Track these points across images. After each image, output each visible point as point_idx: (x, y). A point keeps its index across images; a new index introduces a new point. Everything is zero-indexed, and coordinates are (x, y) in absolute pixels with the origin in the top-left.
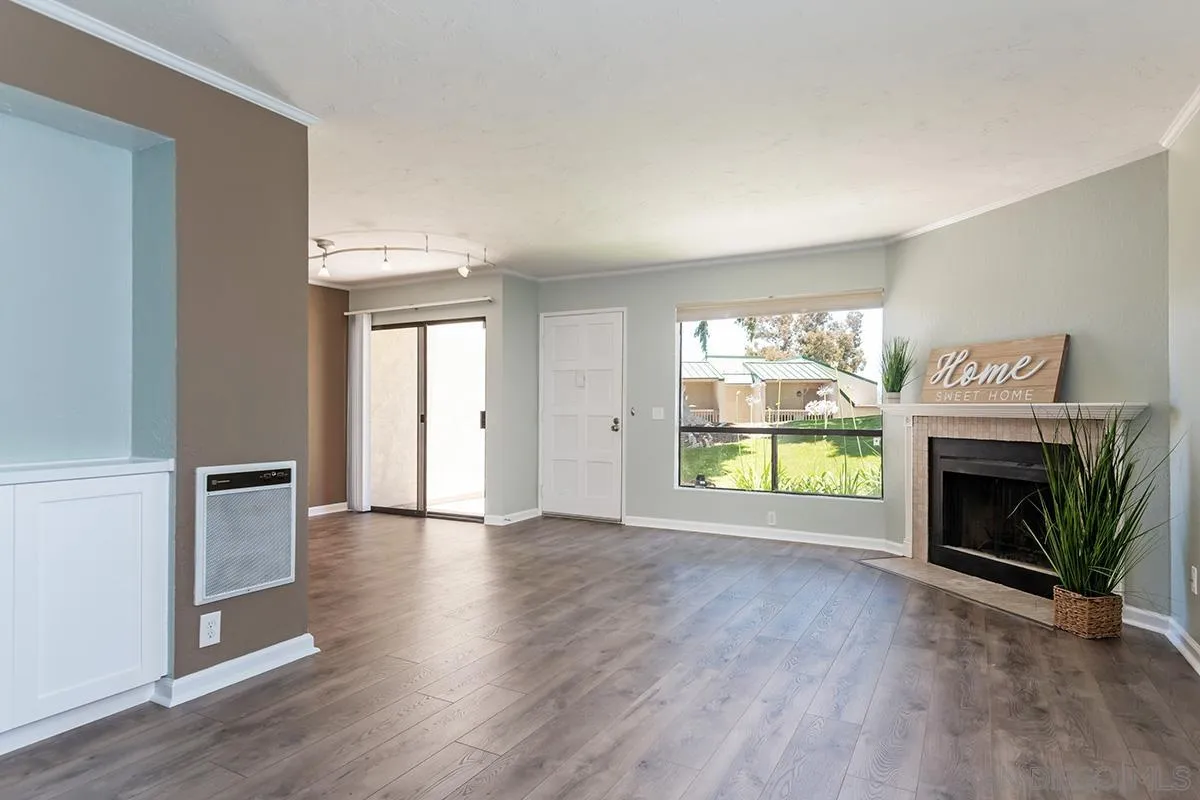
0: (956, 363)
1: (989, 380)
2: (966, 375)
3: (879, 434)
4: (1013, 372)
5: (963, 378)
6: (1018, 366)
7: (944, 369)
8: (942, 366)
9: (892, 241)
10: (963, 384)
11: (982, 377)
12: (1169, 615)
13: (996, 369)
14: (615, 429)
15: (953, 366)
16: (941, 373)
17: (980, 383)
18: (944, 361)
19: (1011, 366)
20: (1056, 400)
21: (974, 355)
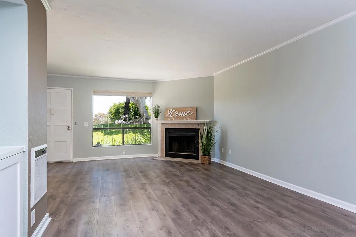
0: (173, 112)
1: (181, 116)
2: (176, 114)
3: (150, 128)
4: (186, 114)
5: (175, 115)
6: (187, 113)
7: (170, 113)
8: (169, 112)
9: (154, 81)
10: (175, 116)
11: (180, 115)
12: (214, 158)
13: (183, 113)
14: (68, 130)
15: (172, 112)
16: (169, 114)
17: (179, 116)
18: (170, 111)
19: (186, 113)
20: (196, 120)
21: (177, 110)
